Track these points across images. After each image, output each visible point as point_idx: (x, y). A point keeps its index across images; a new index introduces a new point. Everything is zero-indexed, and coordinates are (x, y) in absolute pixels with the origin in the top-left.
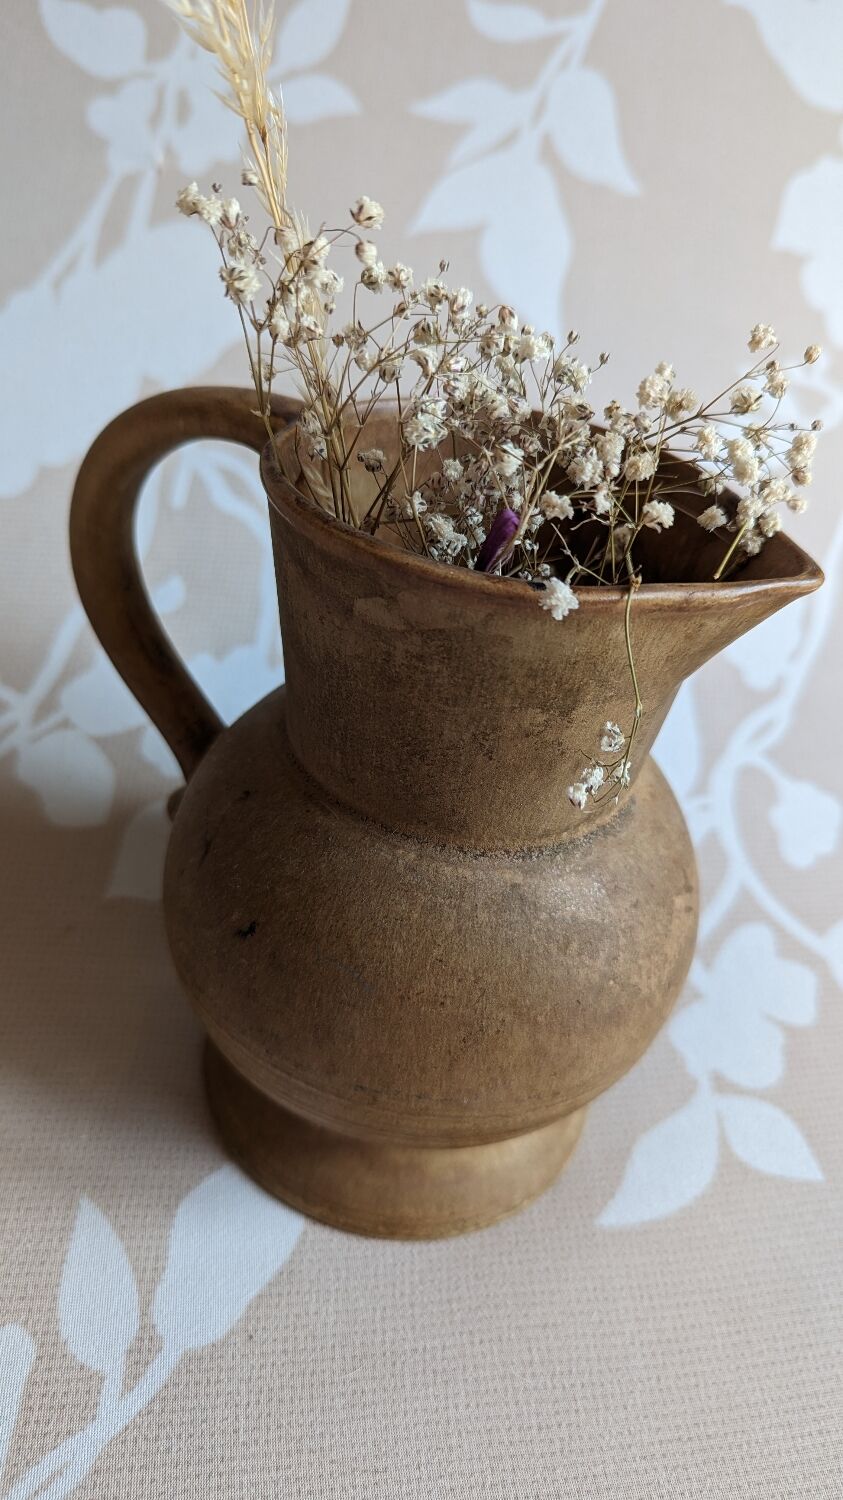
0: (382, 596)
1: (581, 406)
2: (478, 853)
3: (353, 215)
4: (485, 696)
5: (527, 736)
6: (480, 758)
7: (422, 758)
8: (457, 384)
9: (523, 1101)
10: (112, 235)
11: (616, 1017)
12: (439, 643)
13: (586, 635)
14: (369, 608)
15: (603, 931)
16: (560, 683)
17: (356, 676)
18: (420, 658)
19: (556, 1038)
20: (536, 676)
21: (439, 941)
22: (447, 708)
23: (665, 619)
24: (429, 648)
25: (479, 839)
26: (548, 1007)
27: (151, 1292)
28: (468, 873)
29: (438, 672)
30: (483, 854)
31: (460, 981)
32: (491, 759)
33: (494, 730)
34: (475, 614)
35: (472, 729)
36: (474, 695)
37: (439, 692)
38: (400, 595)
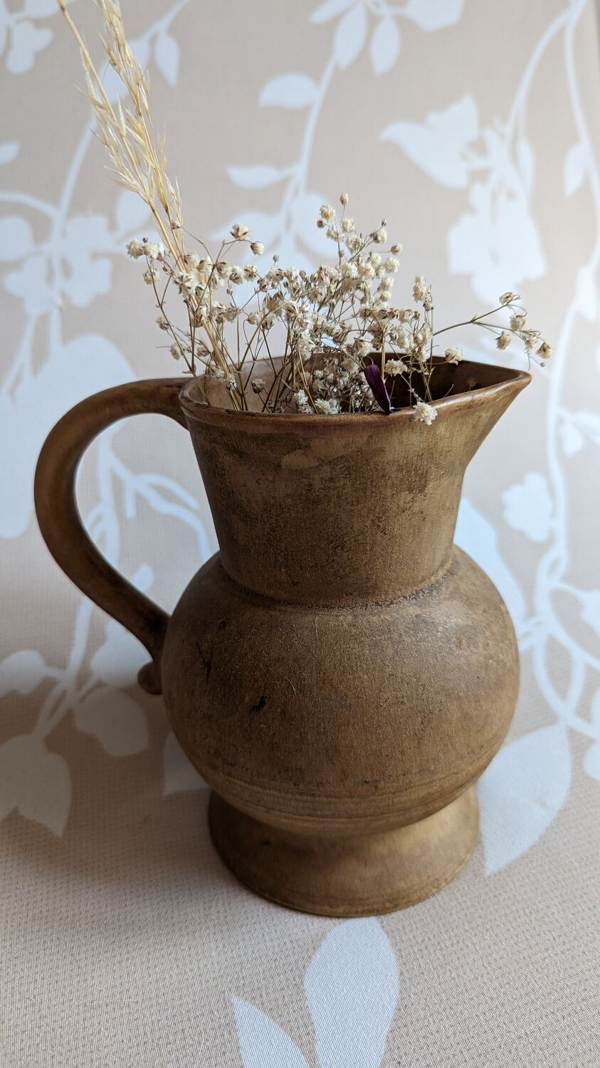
0: (300, 448)
1: (383, 310)
2: (388, 603)
3: (233, 234)
4: (375, 492)
5: (404, 512)
6: (379, 535)
7: (342, 549)
8: (307, 321)
9: (465, 757)
10: (40, 353)
11: (499, 684)
12: (342, 465)
13: (425, 435)
14: (293, 460)
15: (475, 630)
16: (416, 470)
17: (289, 509)
18: (331, 480)
19: (473, 705)
20: (402, 469)
21: (387, 663)
22: (353, 508)
23: (462, 416)
24: (335, 471)
25: (386, 594)
26: (463, 686)
27: (312, 1051)
28: (388, 617)
29: (344, 485)
30: (392, 603)
31: (408, 684)
32: (385, 534)
33: (384, 513)
34: (361, 440)
35: (371, 517)
36: (368, 493)
37: (347, 498)
38: (312, 442)
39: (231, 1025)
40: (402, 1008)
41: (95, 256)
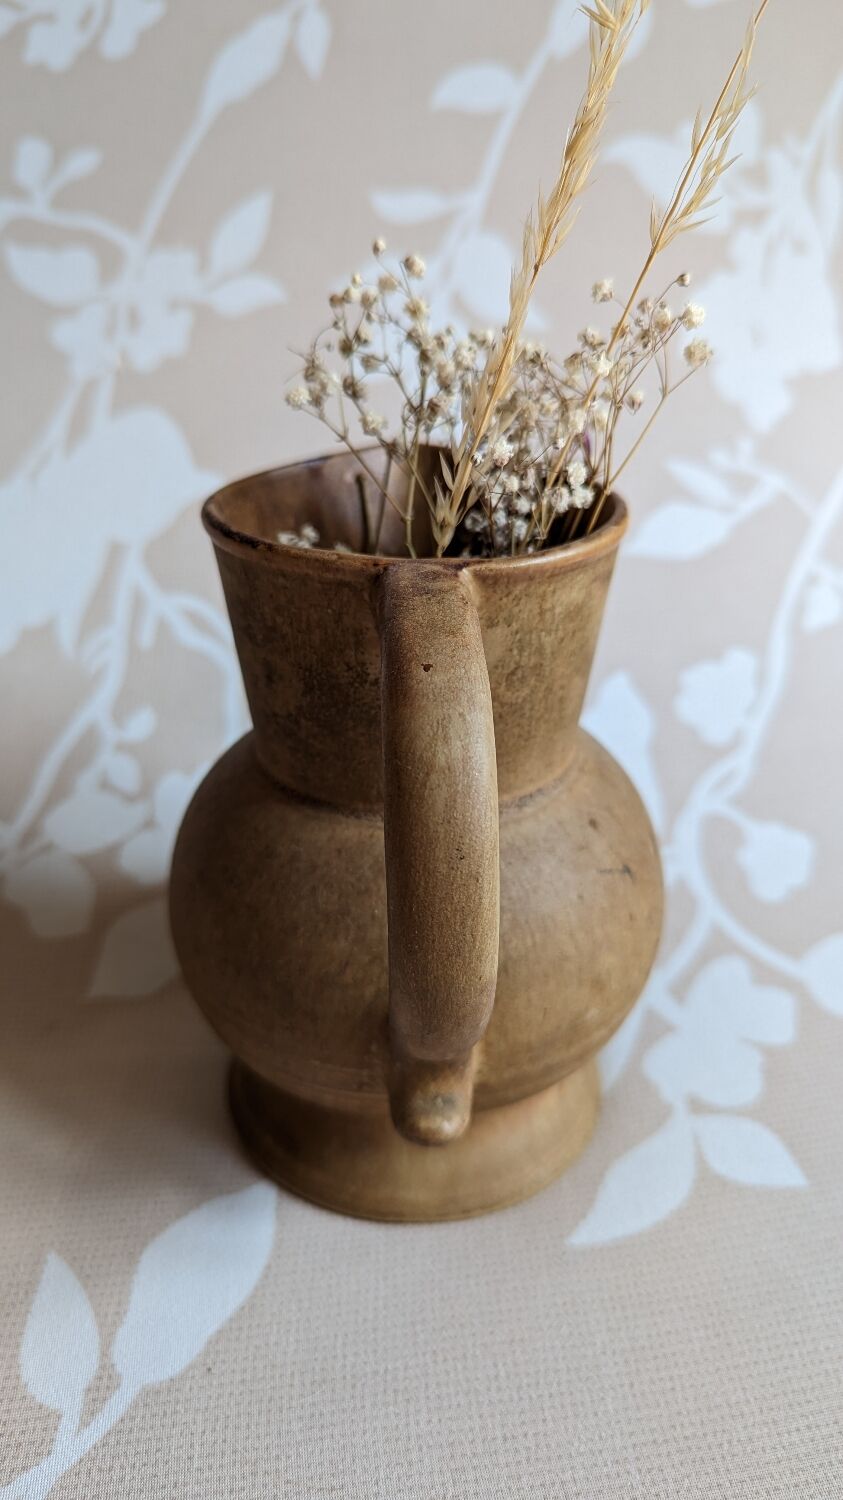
27: (112, 1334)
40: (248, 1309)
41: (174, 305)
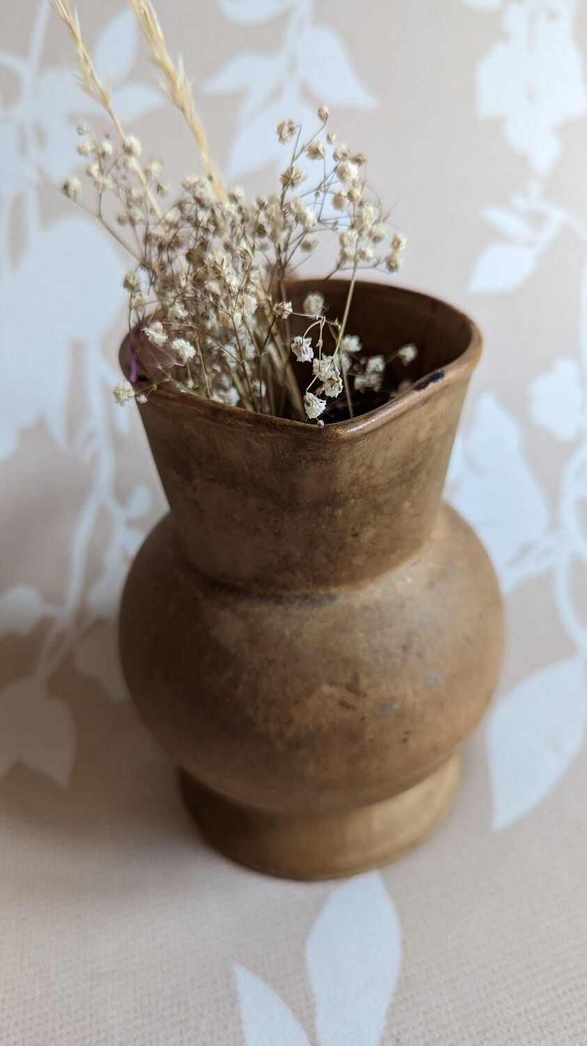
27: (312, 1026)
39: (232, 998)
40: (404, 981)
